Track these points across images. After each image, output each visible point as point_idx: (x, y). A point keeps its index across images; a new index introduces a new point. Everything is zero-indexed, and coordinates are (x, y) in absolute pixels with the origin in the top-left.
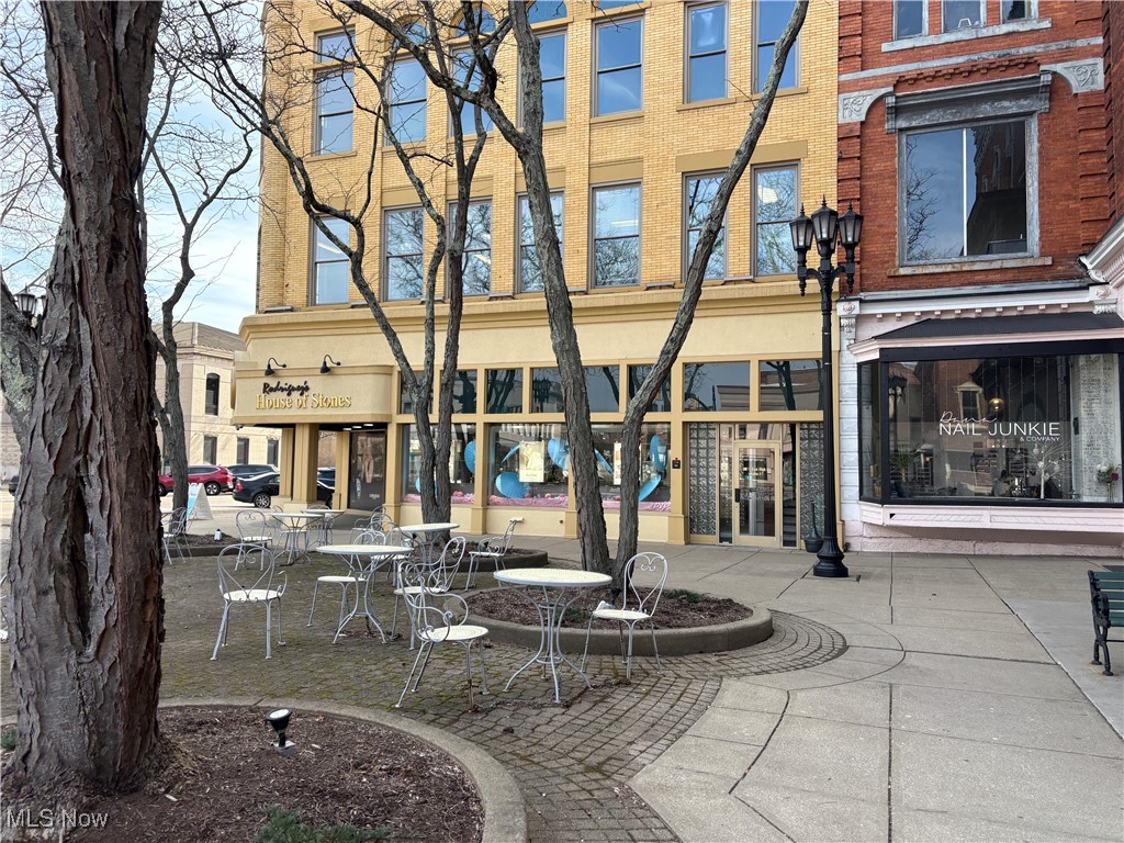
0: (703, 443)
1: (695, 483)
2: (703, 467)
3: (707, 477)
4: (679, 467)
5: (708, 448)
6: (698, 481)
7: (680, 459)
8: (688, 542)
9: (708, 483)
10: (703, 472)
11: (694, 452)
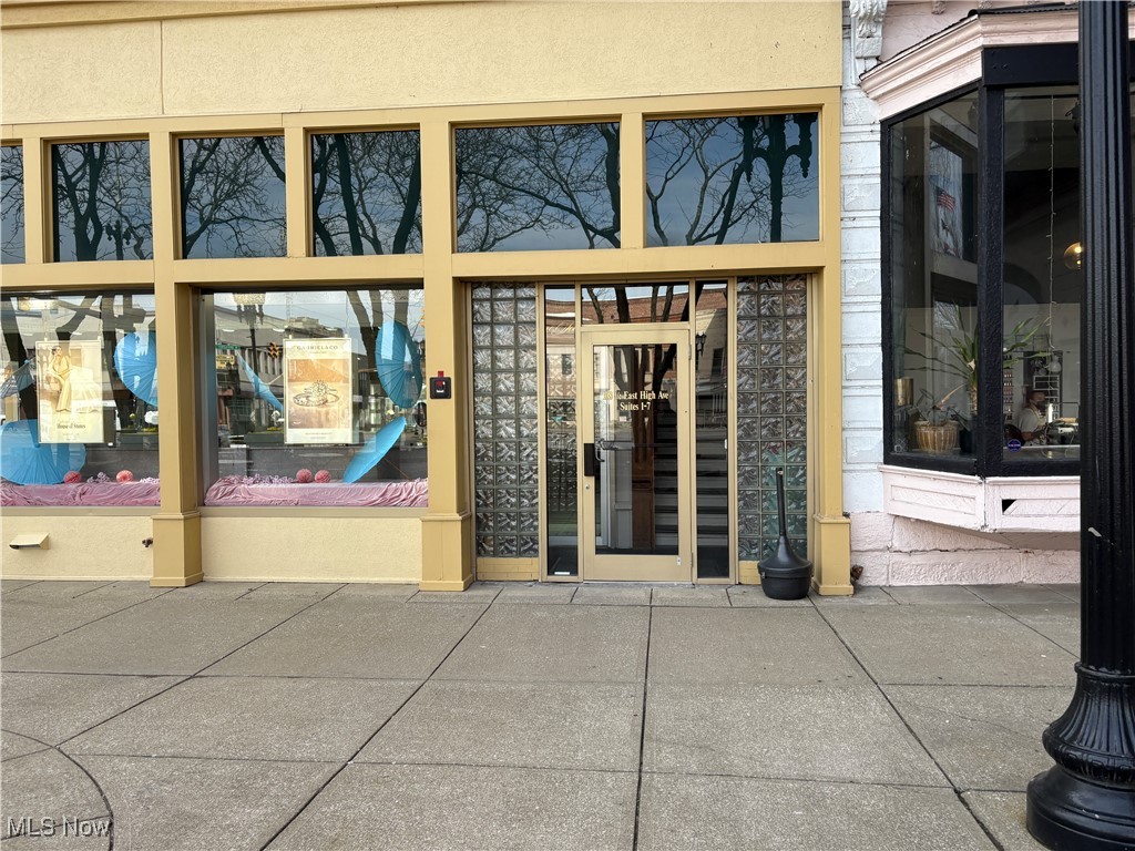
0: (505, 335)
1: (488, 432)
2: (507, 394)
3: (517, 418)
4: (447, 395)
5: (517, 347)
6: (496, 429)
7: (450, 373)
8: (472, 579)
9: (519, 433)
10: (505, 405)
11: (483, 358)
